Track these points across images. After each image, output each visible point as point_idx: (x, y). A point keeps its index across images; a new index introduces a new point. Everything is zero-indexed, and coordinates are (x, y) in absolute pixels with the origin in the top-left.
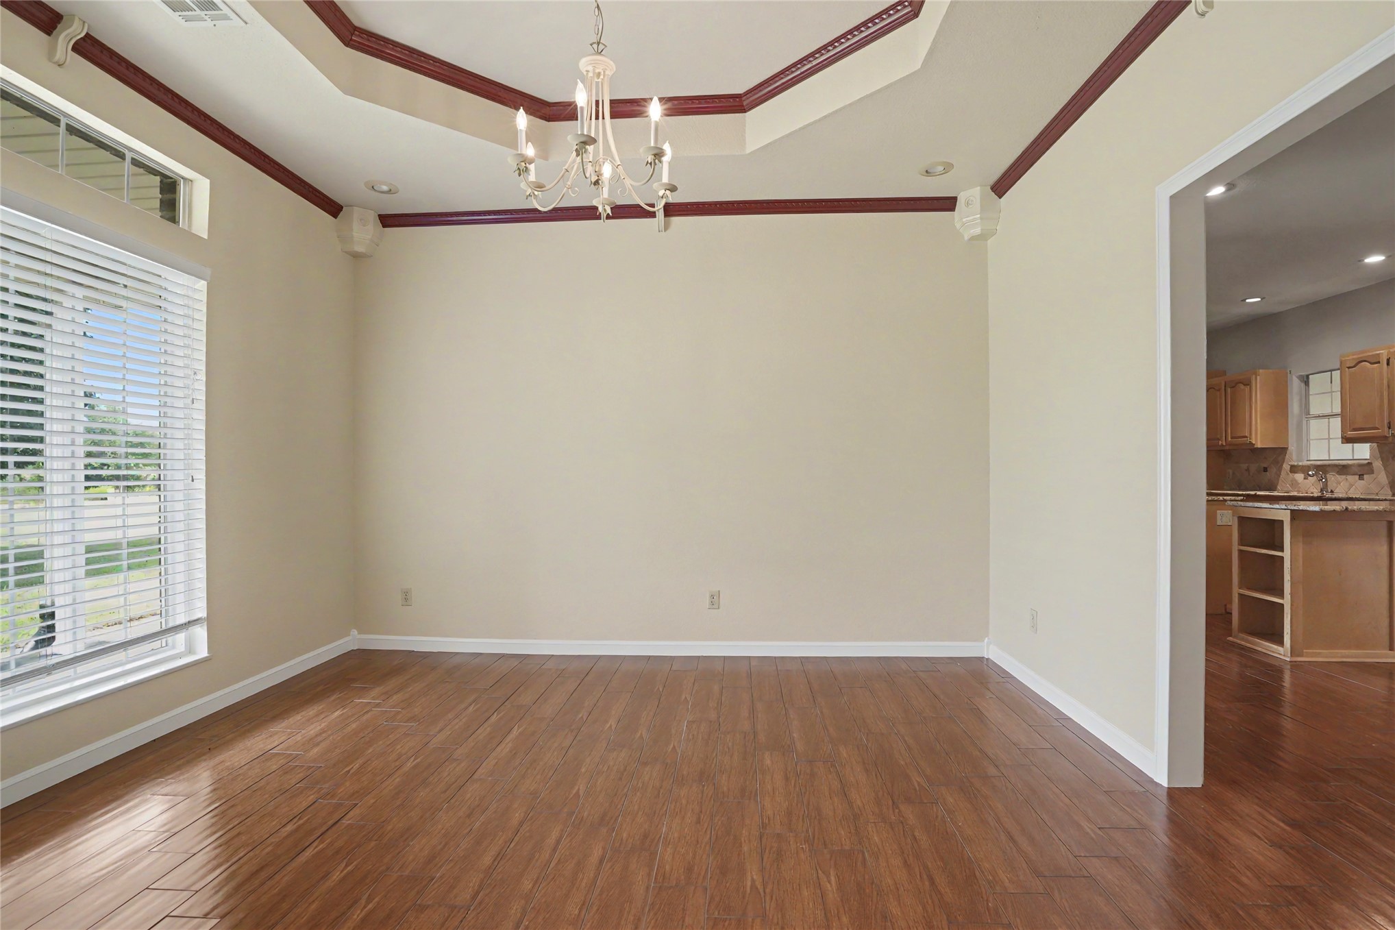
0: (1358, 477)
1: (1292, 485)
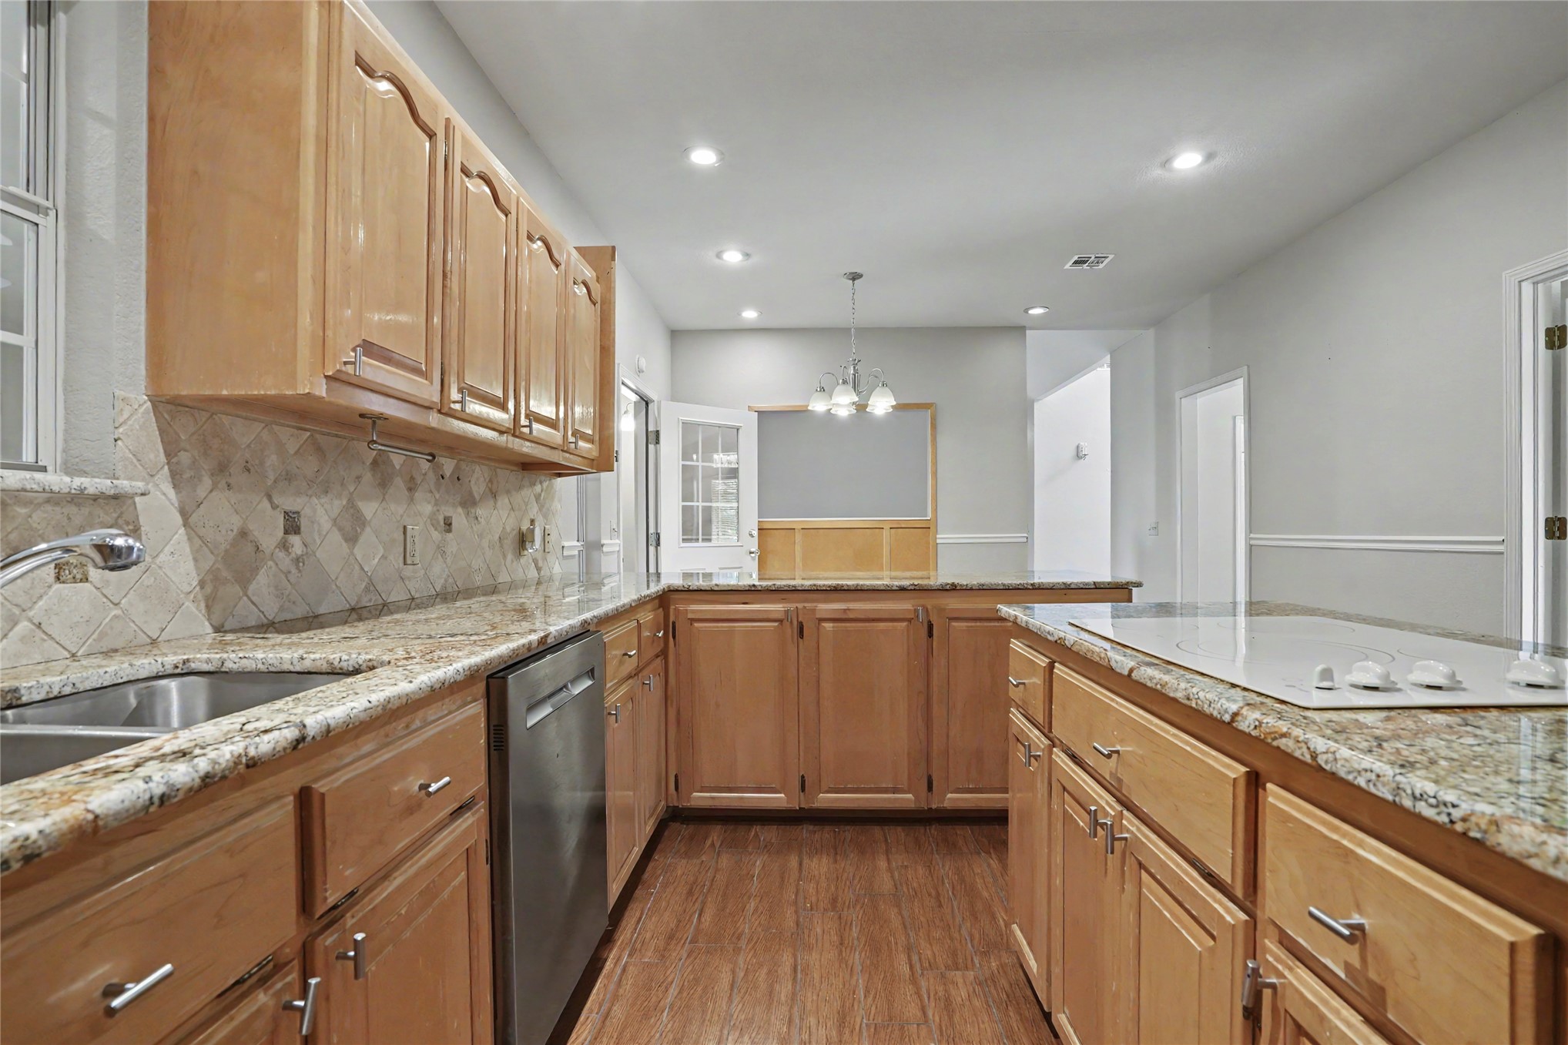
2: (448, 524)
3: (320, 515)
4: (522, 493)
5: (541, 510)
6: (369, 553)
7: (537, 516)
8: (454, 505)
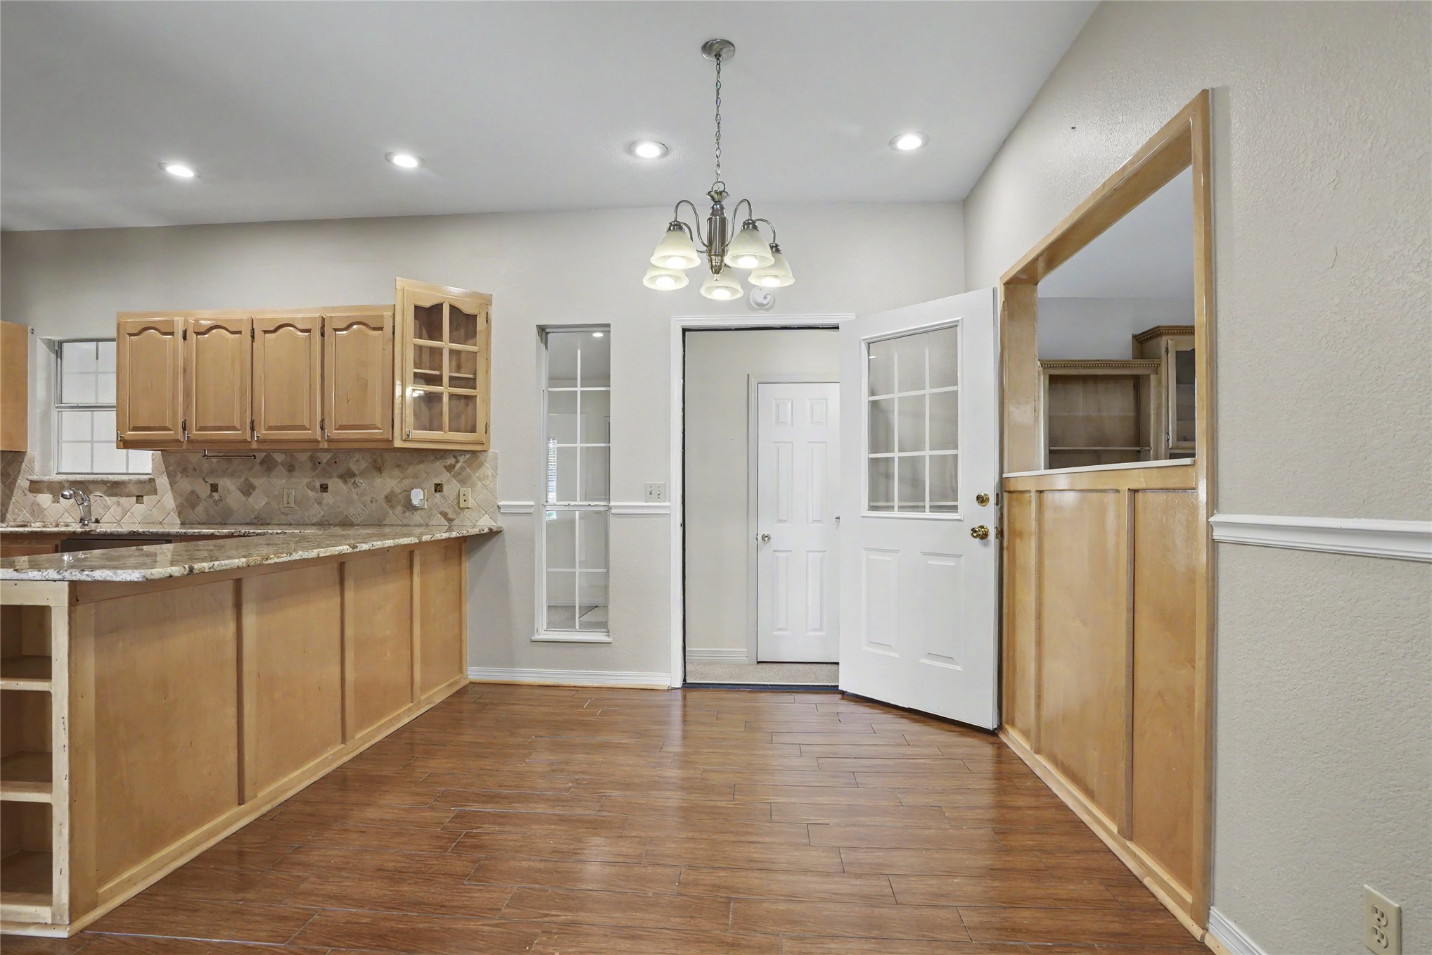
0: (135, 498)
1: (32, 513)
2: (324, 488)
3: (229, 485)
4: (421, 466)
5: (454, 476)
6: (258, 501)
7: (448, 481)
8: (330, 477)
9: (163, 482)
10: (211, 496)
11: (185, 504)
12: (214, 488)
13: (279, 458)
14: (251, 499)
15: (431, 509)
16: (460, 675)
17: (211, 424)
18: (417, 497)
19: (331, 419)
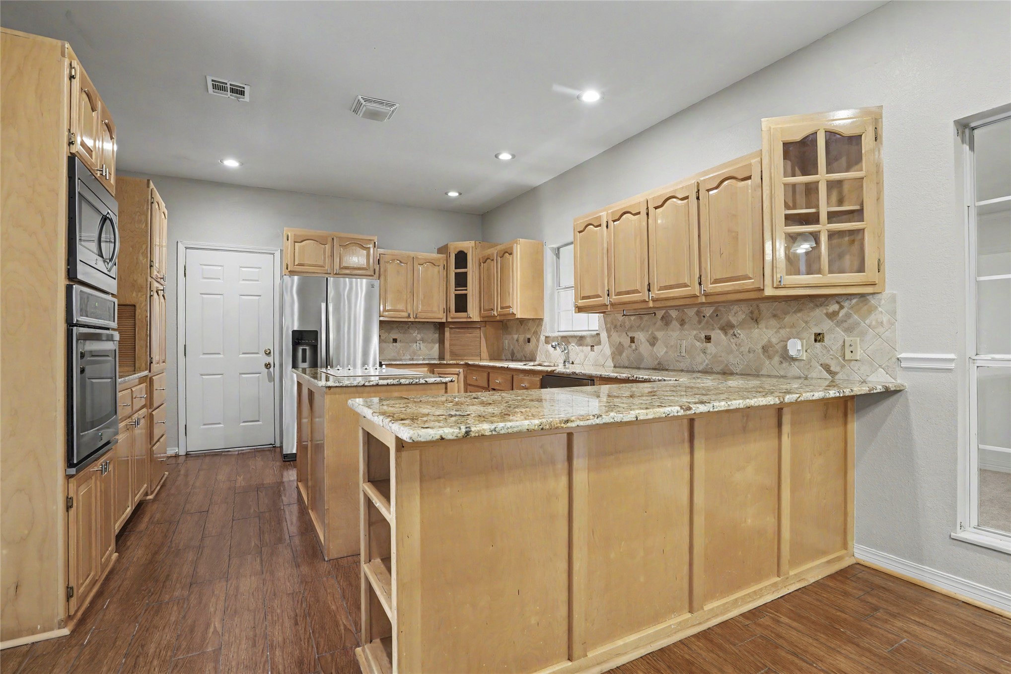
0: (590, 347)
2: (708, 339)
3: (641, 336)
4: (799, 315)
5: (838, 324)
6: (660, 350)
7: (831, 330)
8: (713, 329)
9: (604, 336)
10: (630, 346)
11: (616, 353)
12: (632, 340)
13: (674, 313)
14: (655, 349)
15: (810, 361)
16: (843, 552)
17: (624, 290)
18: (795, 347)
19: (707, 277)
